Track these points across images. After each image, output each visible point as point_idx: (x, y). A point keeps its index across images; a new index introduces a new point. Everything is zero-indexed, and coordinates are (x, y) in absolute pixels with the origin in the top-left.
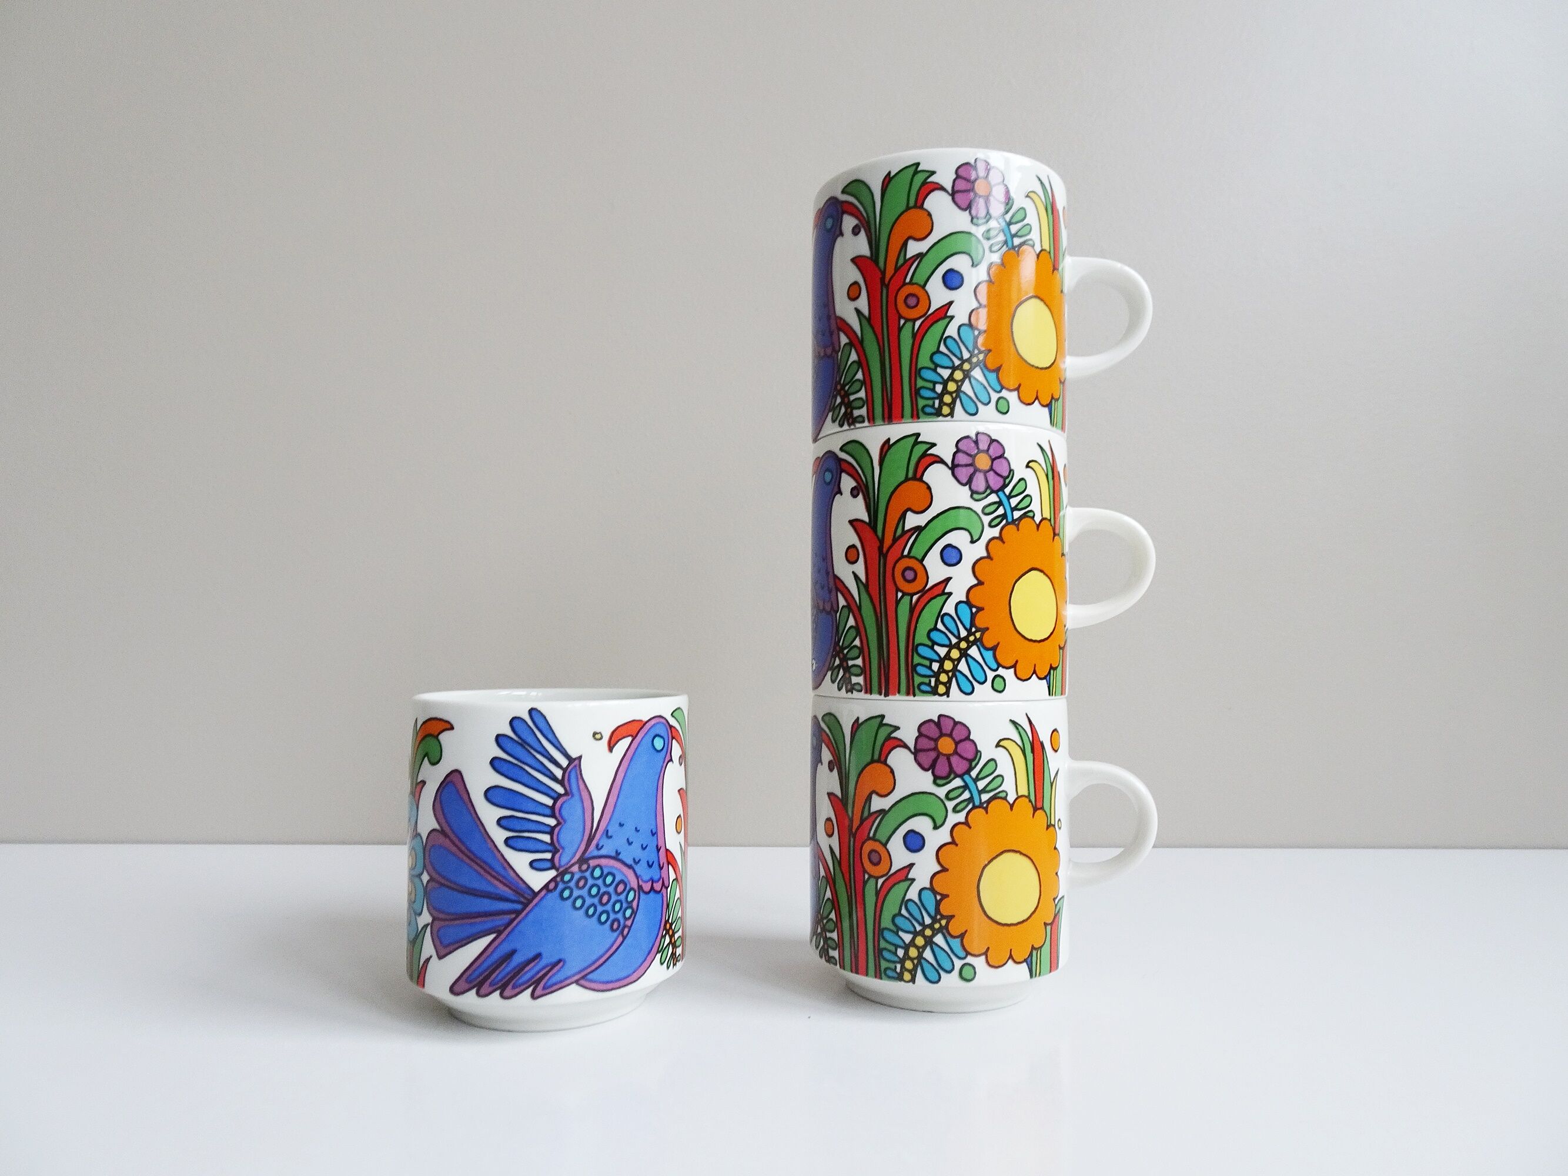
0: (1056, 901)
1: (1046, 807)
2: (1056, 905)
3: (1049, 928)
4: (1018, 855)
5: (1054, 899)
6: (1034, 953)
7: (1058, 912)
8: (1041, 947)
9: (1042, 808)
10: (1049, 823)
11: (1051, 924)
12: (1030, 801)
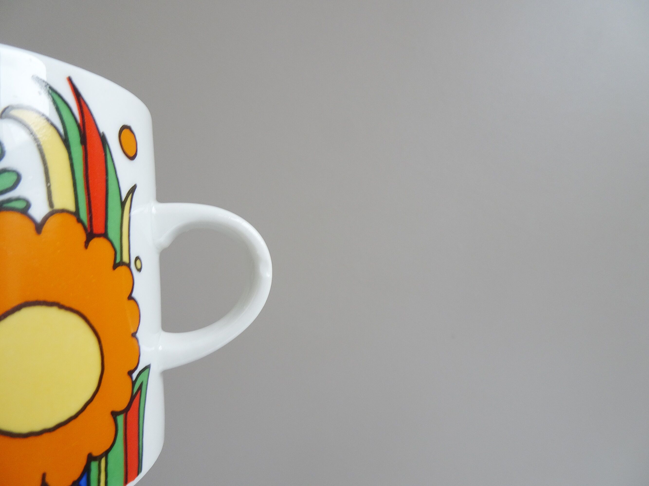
0: (135, 375)
1: (113, 233)
2: (134, 383)
3: (120, 419)
4: (54, 311)
5: (130, 373)
6: (94, 465)
7: (140, 388)
8: (106, 454)
9: (105, 235)
10: (118, 260)
11: (125, 411)
12: (79, 220)
